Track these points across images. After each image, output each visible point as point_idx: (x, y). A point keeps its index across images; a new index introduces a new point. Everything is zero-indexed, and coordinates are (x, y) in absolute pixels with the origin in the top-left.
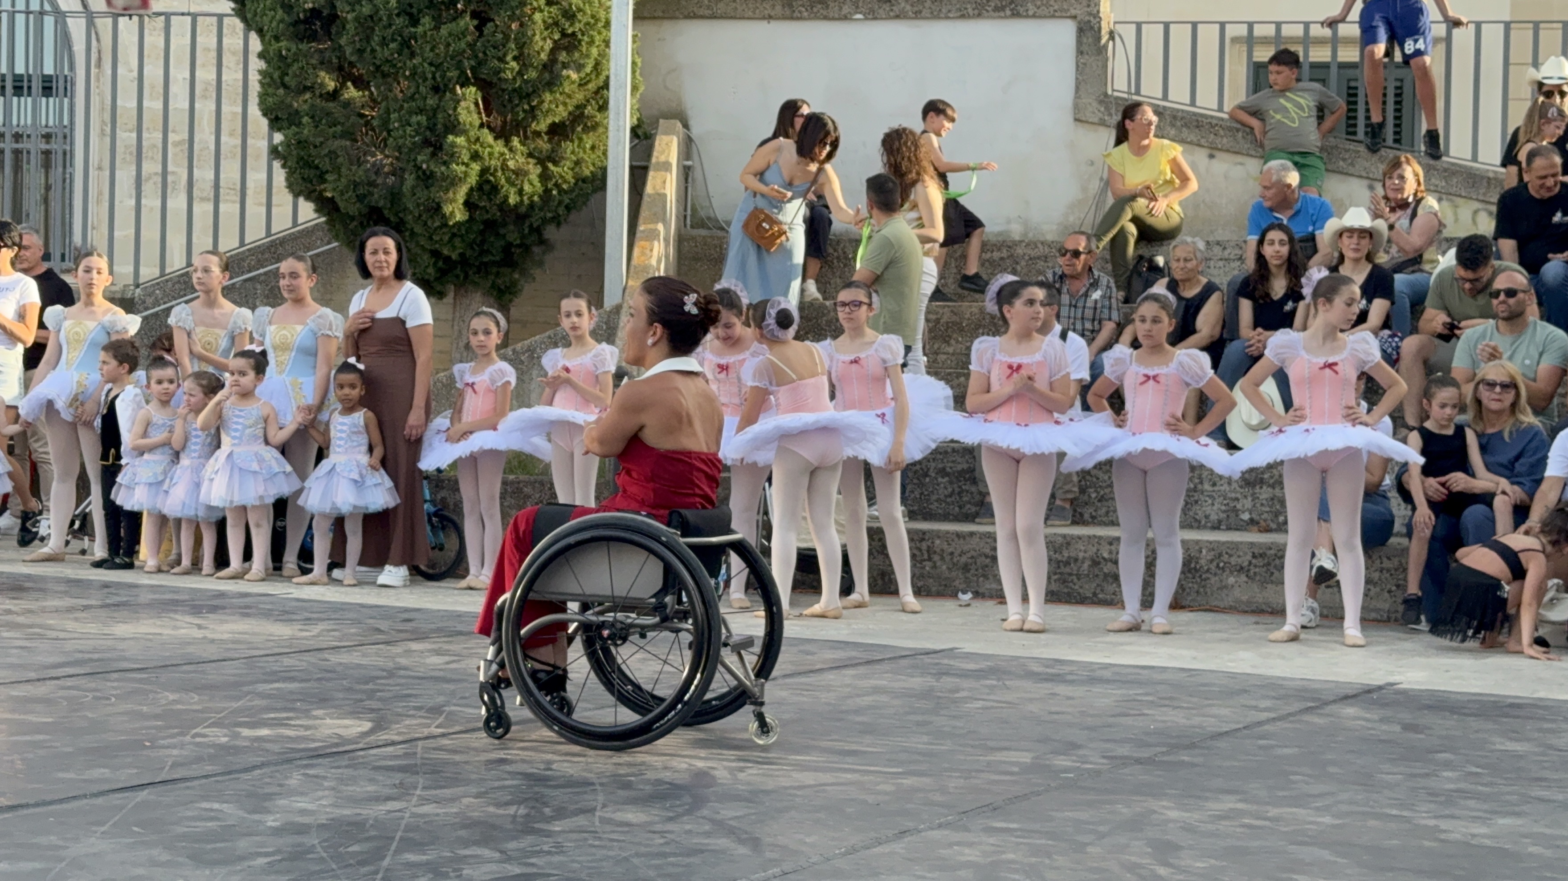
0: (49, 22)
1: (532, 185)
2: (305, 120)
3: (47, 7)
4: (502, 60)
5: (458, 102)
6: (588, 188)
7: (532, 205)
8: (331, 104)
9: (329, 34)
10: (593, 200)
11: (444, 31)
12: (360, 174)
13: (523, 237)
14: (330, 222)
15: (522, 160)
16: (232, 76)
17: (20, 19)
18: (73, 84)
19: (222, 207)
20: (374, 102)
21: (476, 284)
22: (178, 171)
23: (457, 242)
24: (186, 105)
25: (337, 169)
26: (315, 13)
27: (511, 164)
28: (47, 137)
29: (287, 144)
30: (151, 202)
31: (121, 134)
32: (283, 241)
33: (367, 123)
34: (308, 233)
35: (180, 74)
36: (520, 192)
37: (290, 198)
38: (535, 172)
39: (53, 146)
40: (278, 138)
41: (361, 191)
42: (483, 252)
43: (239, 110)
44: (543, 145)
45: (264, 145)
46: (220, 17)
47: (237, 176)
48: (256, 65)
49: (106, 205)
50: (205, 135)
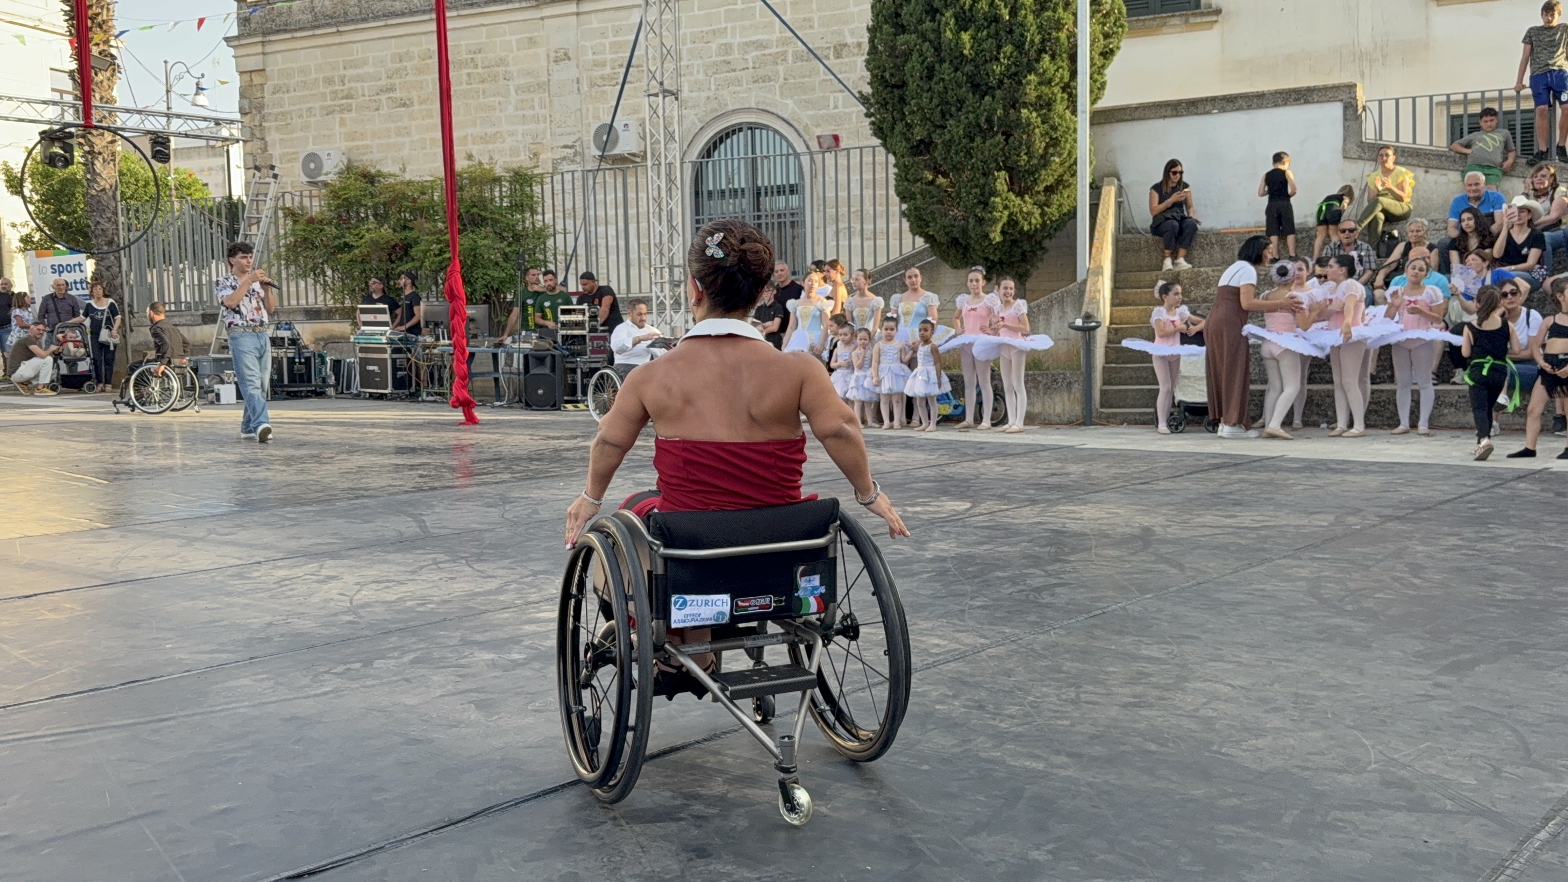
0: (791, 158)
1: (1036, 220)
2: (918, 196)
3: (791, 151)
4: (1018, 155)
5: (996, 180)
6: (1067, 218)
7: (1036, 230)
8: (931, 188)
9: (929, 152)
10: (1068, 225)
11: (988, 143)
12: (946, 221)
13: (1032, 247)
14: (932, 247)
15: (1030, 207)
16: (881, 175)
17: (778, 158)
18: (804, 187)
19: (878, 242)
20: (953, 185)
21: (1008, 274)
22: (856, 226)
23: (997, 252)
24: (859, 192)
25: (934, 220)
26: (921, 141)
27: (1025, 210)
28: (792, 215)
29: (909, 209)
30: (843, 242)
31: (828, 210)
32: (908, 258)
33: (949, 196)
34: (920, 253)
35: (855, 177)
36: (1030, 224)
37: (910, 236)
38: (1037, 212)
39: (796, 219)
40: (904, 206)
41: (947, 230)
42: (1011, 256)
43: (884, 192)
44: (1042, 198)
45: (897, 208)
46: (874, 147)
47: (885, 226)
48: (893, 170)
49: (822, 245)
50: (868, 208)
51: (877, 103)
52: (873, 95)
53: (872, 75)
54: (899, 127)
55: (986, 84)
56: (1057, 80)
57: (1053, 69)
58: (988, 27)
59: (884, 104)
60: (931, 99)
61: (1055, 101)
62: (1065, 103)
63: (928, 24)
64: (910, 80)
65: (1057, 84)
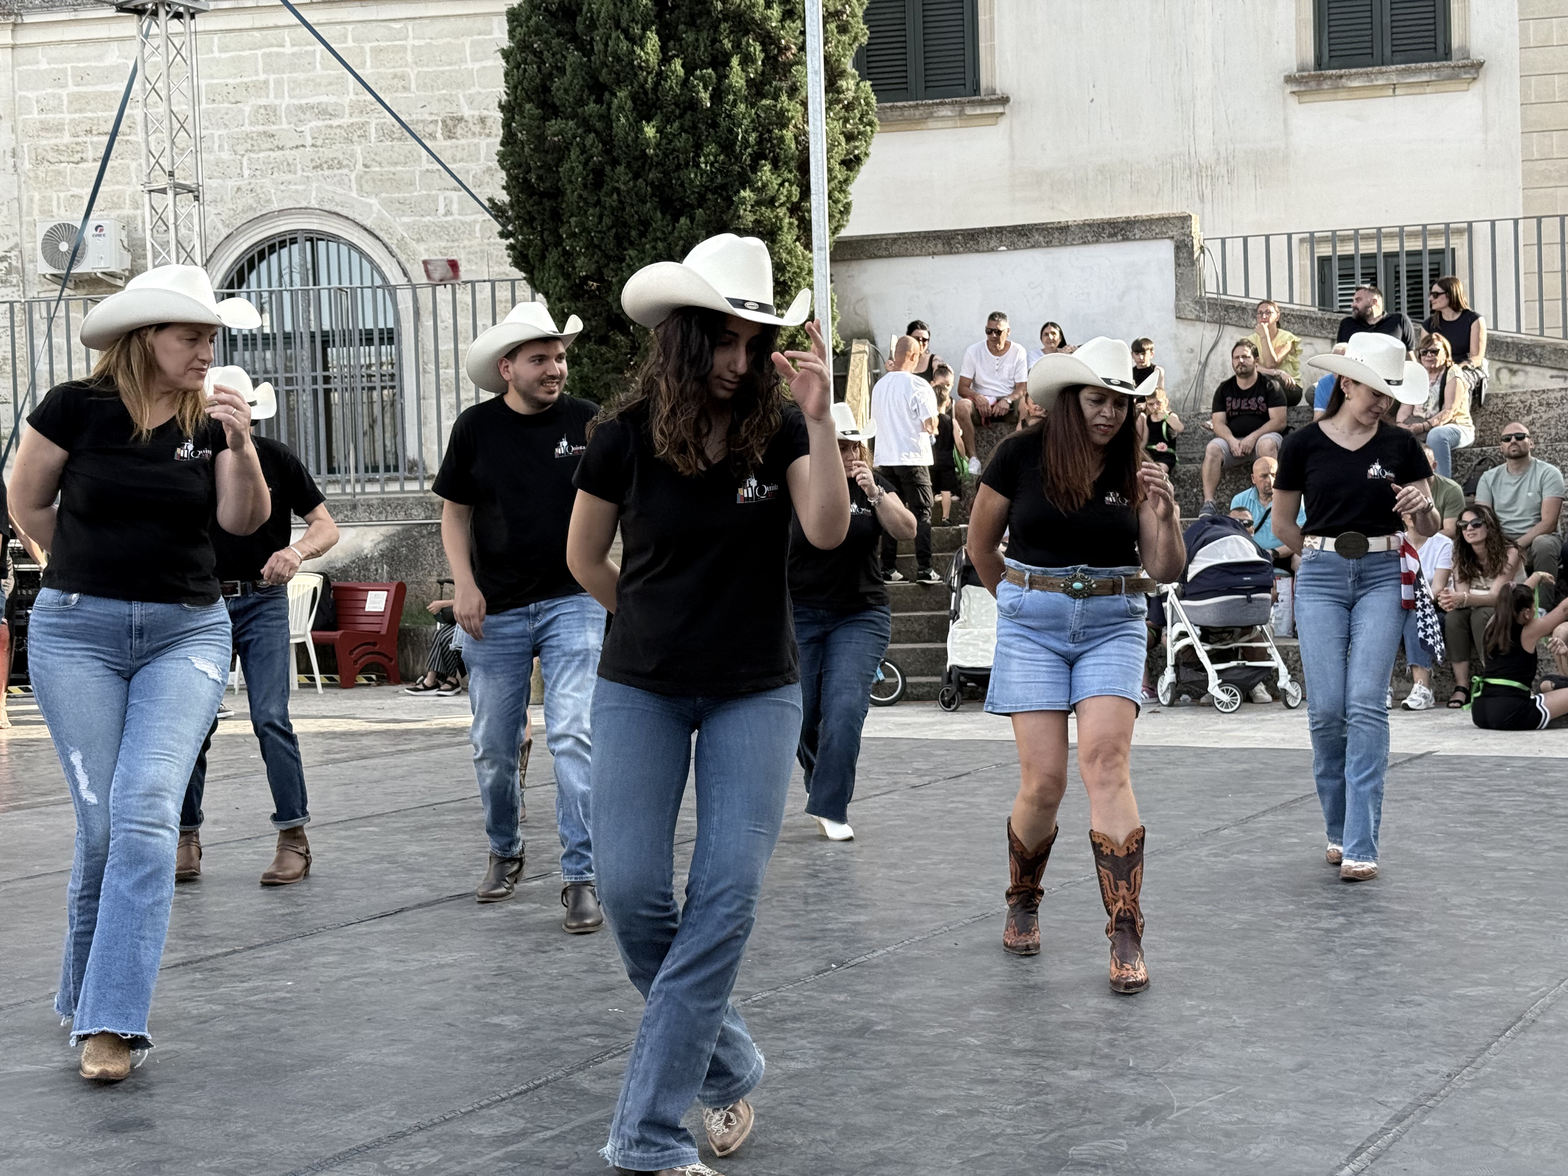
3: (378, 279)
18: (402, 334)
46: (513, 282)
51: (518, 217)
52: (512, 205)
53: (509, 175)
54: (553, 256)
55: (681, 200)
56: (783, 199)
57: (776, 182)
58: (681, 116)
59: (527, 221)
60: (601, 217)
61: (781, 229)
62: (795, 231)
63: (592, 107)
64: (569, 189)
65: (782, 205)
